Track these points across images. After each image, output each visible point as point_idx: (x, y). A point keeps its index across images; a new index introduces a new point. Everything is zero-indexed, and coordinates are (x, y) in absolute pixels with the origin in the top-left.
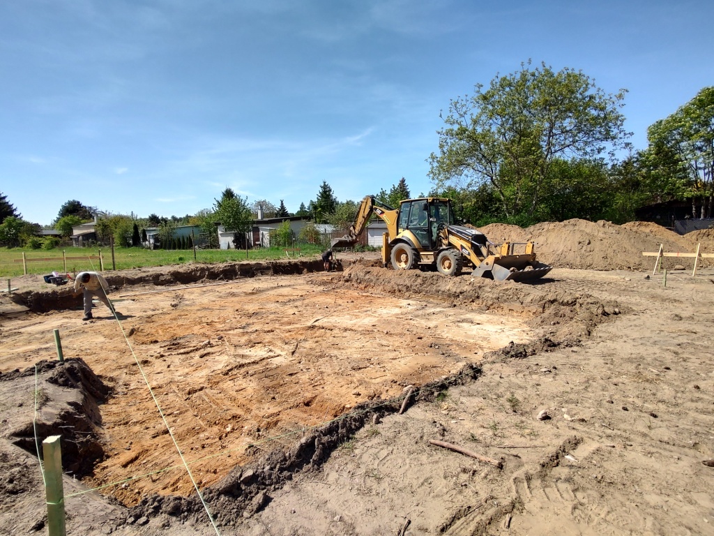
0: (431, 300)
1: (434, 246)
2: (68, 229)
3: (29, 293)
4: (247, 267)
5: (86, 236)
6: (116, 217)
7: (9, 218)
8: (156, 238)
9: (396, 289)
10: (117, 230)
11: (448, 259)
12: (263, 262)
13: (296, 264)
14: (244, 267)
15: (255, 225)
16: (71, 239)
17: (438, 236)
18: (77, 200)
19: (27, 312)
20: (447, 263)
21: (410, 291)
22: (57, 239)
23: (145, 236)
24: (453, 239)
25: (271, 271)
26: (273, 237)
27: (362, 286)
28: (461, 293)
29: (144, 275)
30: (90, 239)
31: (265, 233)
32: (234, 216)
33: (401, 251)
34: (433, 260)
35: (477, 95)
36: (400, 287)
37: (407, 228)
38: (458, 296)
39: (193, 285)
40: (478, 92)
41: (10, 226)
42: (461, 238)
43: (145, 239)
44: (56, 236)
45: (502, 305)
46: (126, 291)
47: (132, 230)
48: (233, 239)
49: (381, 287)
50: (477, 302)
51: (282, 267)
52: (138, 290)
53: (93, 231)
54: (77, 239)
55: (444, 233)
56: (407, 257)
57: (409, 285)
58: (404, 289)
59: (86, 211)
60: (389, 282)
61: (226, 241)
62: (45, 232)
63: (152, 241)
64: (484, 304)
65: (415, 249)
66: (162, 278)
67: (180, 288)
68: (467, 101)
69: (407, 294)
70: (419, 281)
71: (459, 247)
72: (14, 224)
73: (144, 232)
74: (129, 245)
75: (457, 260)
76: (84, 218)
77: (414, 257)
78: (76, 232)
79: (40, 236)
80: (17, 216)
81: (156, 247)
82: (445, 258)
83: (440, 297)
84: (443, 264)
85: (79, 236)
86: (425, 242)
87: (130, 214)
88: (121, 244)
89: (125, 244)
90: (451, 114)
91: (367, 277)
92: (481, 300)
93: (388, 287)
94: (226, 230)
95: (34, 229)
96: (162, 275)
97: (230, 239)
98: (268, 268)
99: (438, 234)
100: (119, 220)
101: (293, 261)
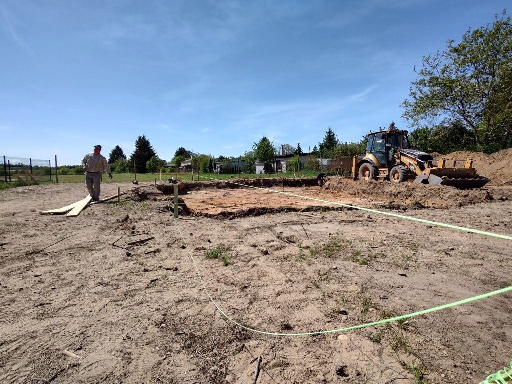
0: (379, 199)
1: (390, 164)
2: (178, 163)
3: (163, 185)
4: (268, 181)
5: (187, 167)
6: (202, 156)
7: (153, 158)
8: (221, 168)
9: (357, 192)
10: (202, 163)
11: (398, 173)
12: (278, 179)
13: (298, 181)
14: (266, 181)
15: (278, 159)
16: (180, 169)
17: (394, 157)
18: (183, 147)
19: (162, 194)
20: (396, 176)
21: (365, 193)
22: (174, 168)
23: (215, 167)
24: (404, 159)
25: (282, 185)
26: (288, 166)
27: (336, 192)
28: (399, 193)
29: (212, 183)
30: (189, 169)
31: (284, 164)
32: (265, 153)
33: (366, 169)
34: (388, 174)
35: (449, 49)
36: (359, 191)
37: (371, 153)
38: (397, 195)
39: (236, 190)
40: (451, 47)
41: (154, 162)
42: (410, 158)
43: (215, 169)
44: (173, 167)
45: (427, 201)
46: (204, 190)
47: (209, 163)
48: (264, 167)
49: (348, 191)
50: (410, 199)
51: (290, 182)
52: (209, 190)
53: (190, 164)
54: (183, 169)
55: (398, 155)
56: (370, 173)
57: (365, 189)
58: (362, 192)
59: (187, 154)
60: (353, 188)
61: (260, 169)
62: (168, 166)
63: (219, 170)
64: (415, 200)
65: (375, 167)
66: (221, 185)
67: (229, 191)
68: (439, 55)
69: (363, 195)
70: (372, 186)
71: (408, 165)
72: (155, 161)
73: (215, 164)
74: (207, 172)
75: (403, 173)
76: (186, 157)
77: (374, 172)
78: (182, 165)
79: (166, 167)
80: (156, 157)
81: (221, 173)
82: (396, 172)
83: (385, 196)
84: (394, 176)
85: (183, 167)
86: (383, 162)
87: (209, 155)
88: (204, 172)
89: (205, 172)
90: (424, 68)
91: (340, 185)
92: (413, 198)
93: (352, 192)
94: (260, 162)
95: (163, 163)
96: (221, 183)
97: (262, 168)
98: (280, 182)
99: (393, 156)
100: (203, 157)
101: (297, 179)
